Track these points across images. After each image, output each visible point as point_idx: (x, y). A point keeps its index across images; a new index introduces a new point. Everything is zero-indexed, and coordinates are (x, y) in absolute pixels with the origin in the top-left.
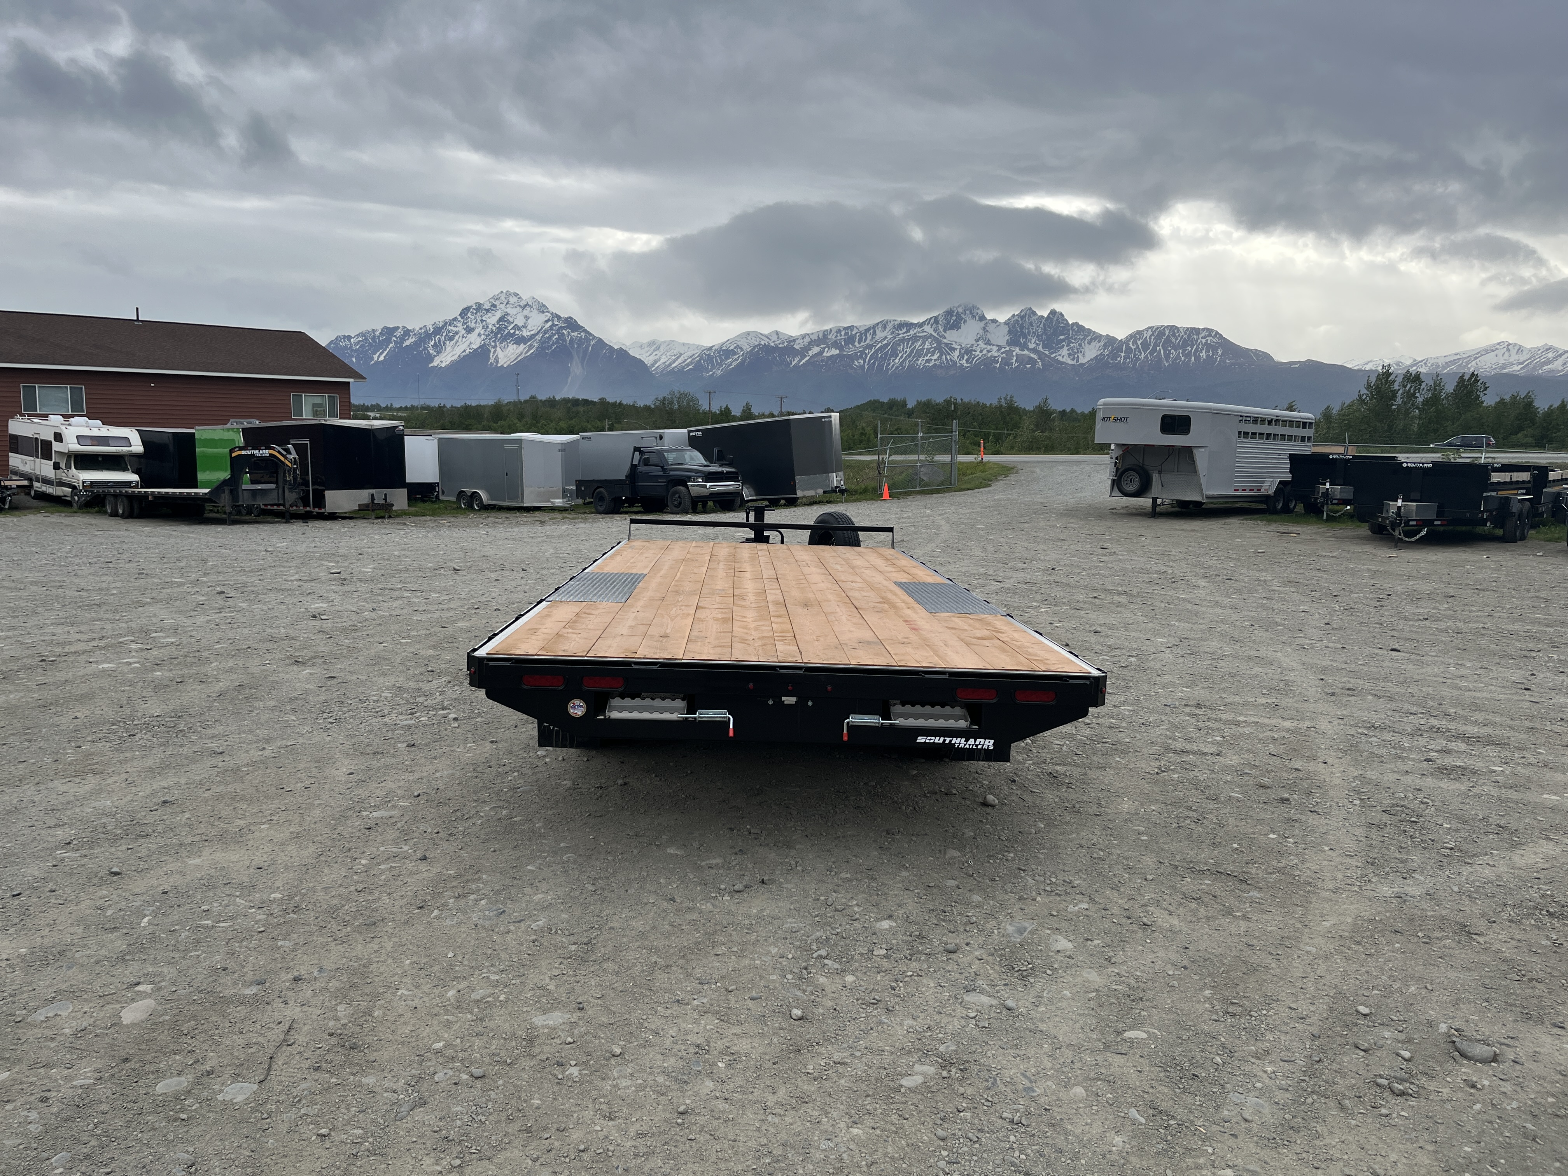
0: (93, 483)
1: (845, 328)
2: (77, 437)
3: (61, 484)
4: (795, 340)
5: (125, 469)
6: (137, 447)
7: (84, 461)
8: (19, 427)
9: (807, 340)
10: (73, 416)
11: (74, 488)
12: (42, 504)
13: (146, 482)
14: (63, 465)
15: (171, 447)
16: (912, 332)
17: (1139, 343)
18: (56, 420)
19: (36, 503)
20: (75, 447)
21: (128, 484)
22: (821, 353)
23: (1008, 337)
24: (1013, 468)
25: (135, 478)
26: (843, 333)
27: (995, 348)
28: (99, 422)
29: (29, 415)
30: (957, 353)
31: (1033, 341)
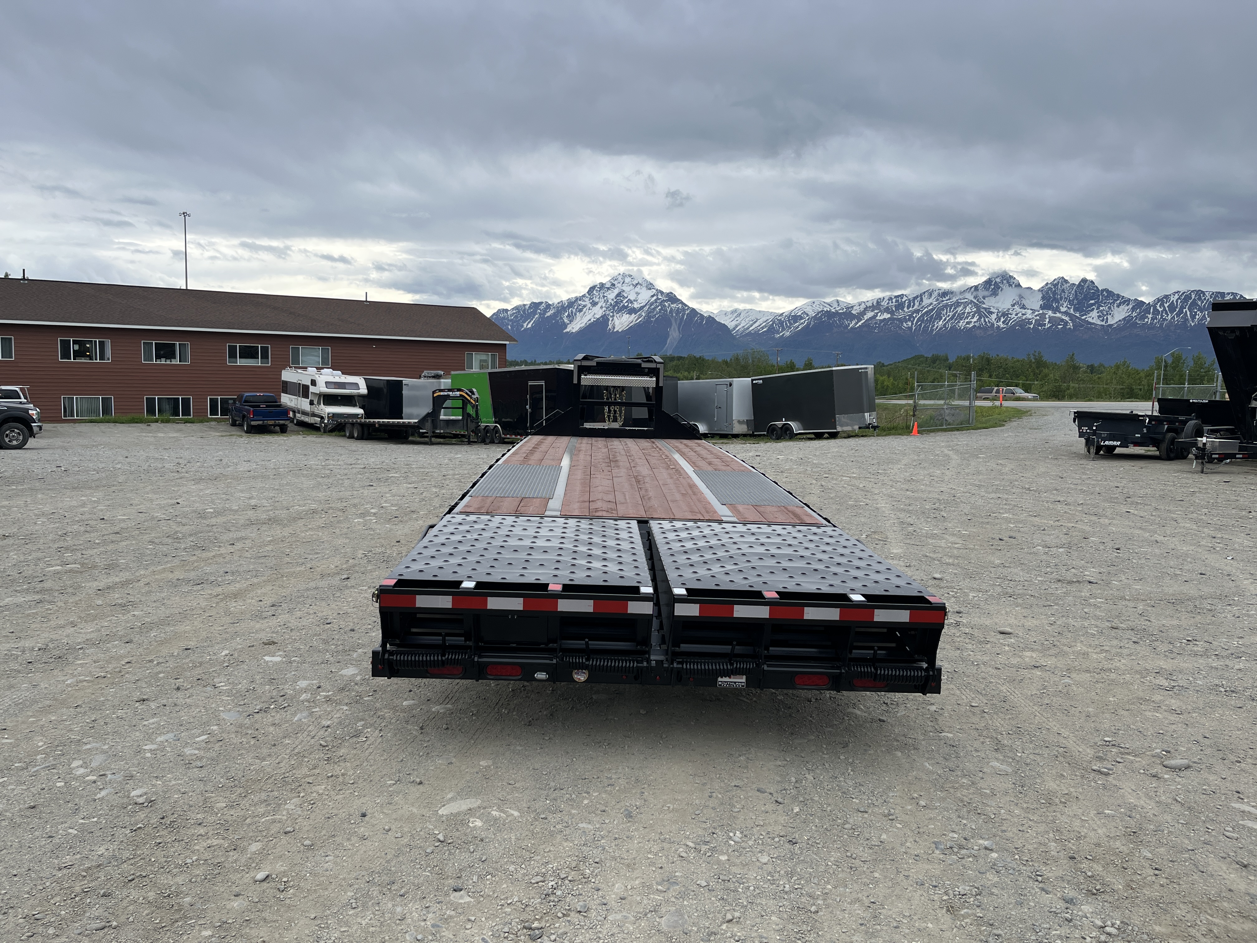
0: (335, 415)
1: (896, 297)
2: (326, 383)
3: (314, 415)
4: (852, 307)
5: (355, 405)
6: (363, 390)
7: (330, 399)
8: (288, 375)
9: (863, 306)
10: (323, 368)
11: (322, 418)
12: (301, 429)
13: (368, 415)
14: (315, 402)
15: (385, 390)
16: (954, 299)
17: (1166, 305)
18: (312, 370)
19: (296, 428)
20: (323, 389)
21: (356, 416)
22: (874, 317)
24: (1027, 412)
25: (361, 411)
26: (894, 300)
28: (340, 372)
29: (295, 367)
31: (1065, 305)
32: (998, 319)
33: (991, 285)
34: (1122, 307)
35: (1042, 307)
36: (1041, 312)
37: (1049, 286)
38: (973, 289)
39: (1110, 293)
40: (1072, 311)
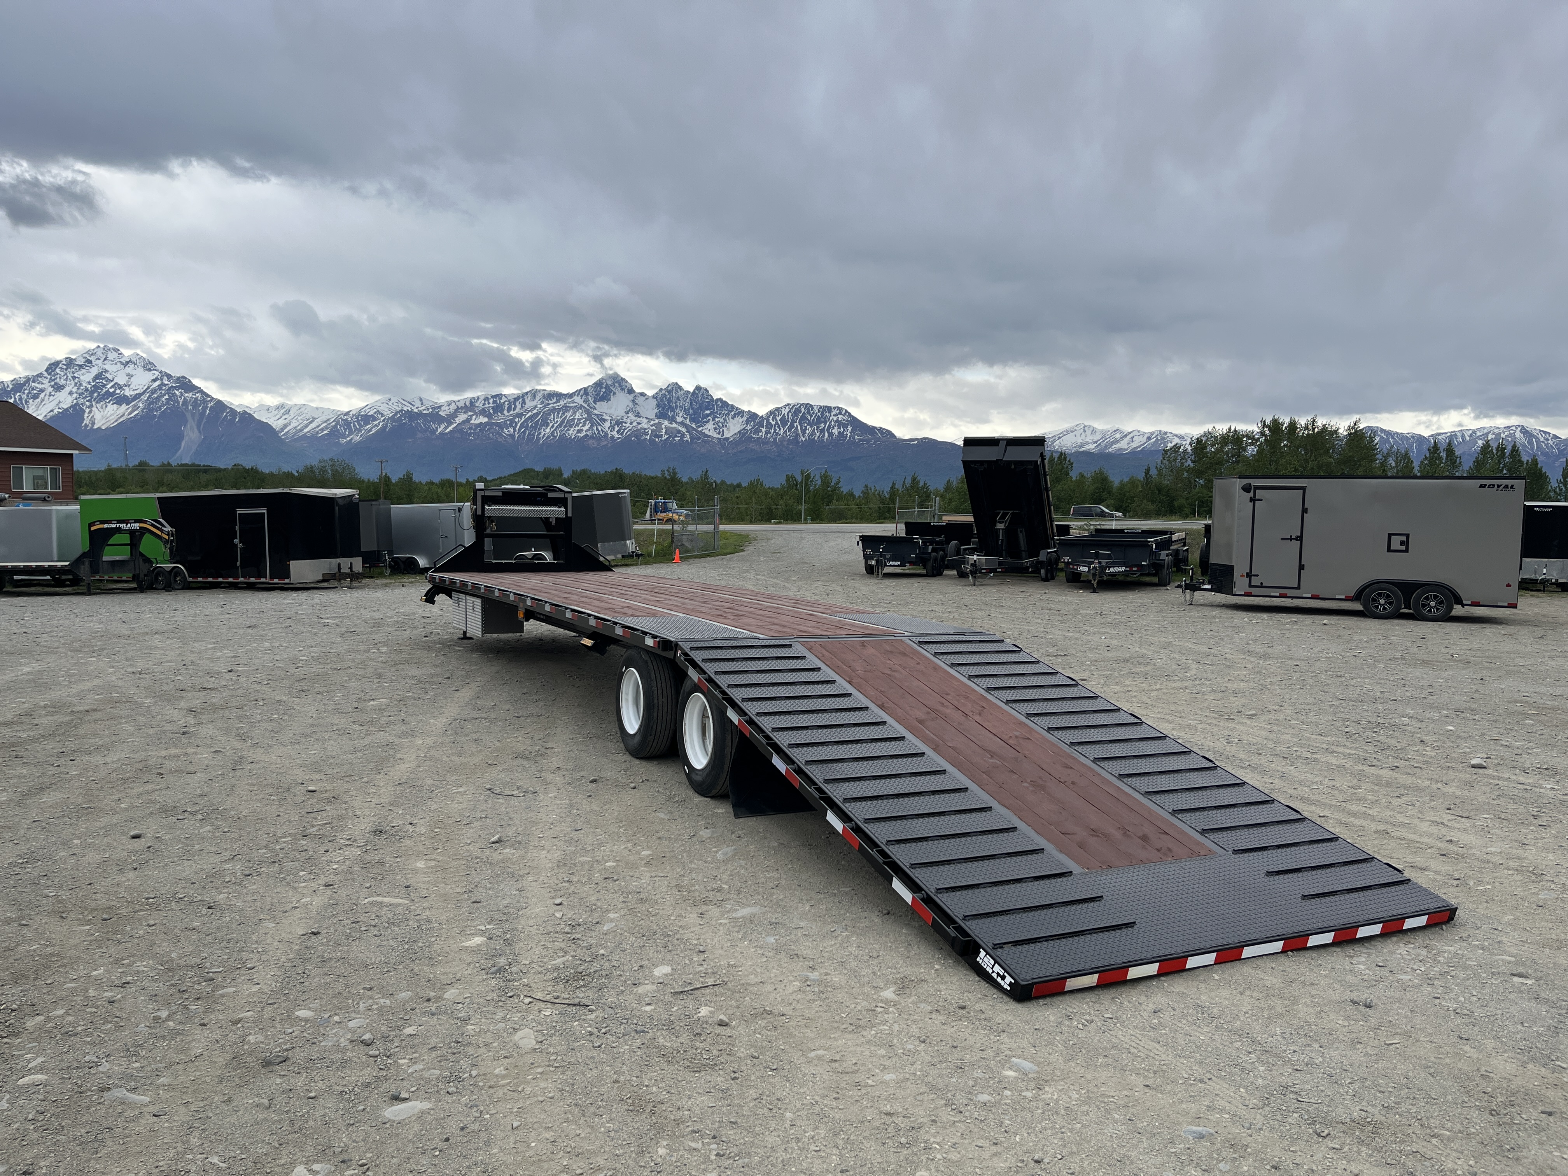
1: (493, 397)
4: (440, 407)
9: (453, 407)
16: (562, 403)
17: (778, 419)
22: (468, 421)
23: (656, 411)
24: (748, 536)
26: (491, 401)
27: (645, 421)
30: (607, 425)
31: (681, 414)
32: (612, 428)
33: (602, 388)
34: (737, 419)
35: (659, 416)
36: (657, 421)
37: (664, 392)
38: (582, 392)
39: (725, 404)
40: (688, 422)
